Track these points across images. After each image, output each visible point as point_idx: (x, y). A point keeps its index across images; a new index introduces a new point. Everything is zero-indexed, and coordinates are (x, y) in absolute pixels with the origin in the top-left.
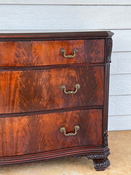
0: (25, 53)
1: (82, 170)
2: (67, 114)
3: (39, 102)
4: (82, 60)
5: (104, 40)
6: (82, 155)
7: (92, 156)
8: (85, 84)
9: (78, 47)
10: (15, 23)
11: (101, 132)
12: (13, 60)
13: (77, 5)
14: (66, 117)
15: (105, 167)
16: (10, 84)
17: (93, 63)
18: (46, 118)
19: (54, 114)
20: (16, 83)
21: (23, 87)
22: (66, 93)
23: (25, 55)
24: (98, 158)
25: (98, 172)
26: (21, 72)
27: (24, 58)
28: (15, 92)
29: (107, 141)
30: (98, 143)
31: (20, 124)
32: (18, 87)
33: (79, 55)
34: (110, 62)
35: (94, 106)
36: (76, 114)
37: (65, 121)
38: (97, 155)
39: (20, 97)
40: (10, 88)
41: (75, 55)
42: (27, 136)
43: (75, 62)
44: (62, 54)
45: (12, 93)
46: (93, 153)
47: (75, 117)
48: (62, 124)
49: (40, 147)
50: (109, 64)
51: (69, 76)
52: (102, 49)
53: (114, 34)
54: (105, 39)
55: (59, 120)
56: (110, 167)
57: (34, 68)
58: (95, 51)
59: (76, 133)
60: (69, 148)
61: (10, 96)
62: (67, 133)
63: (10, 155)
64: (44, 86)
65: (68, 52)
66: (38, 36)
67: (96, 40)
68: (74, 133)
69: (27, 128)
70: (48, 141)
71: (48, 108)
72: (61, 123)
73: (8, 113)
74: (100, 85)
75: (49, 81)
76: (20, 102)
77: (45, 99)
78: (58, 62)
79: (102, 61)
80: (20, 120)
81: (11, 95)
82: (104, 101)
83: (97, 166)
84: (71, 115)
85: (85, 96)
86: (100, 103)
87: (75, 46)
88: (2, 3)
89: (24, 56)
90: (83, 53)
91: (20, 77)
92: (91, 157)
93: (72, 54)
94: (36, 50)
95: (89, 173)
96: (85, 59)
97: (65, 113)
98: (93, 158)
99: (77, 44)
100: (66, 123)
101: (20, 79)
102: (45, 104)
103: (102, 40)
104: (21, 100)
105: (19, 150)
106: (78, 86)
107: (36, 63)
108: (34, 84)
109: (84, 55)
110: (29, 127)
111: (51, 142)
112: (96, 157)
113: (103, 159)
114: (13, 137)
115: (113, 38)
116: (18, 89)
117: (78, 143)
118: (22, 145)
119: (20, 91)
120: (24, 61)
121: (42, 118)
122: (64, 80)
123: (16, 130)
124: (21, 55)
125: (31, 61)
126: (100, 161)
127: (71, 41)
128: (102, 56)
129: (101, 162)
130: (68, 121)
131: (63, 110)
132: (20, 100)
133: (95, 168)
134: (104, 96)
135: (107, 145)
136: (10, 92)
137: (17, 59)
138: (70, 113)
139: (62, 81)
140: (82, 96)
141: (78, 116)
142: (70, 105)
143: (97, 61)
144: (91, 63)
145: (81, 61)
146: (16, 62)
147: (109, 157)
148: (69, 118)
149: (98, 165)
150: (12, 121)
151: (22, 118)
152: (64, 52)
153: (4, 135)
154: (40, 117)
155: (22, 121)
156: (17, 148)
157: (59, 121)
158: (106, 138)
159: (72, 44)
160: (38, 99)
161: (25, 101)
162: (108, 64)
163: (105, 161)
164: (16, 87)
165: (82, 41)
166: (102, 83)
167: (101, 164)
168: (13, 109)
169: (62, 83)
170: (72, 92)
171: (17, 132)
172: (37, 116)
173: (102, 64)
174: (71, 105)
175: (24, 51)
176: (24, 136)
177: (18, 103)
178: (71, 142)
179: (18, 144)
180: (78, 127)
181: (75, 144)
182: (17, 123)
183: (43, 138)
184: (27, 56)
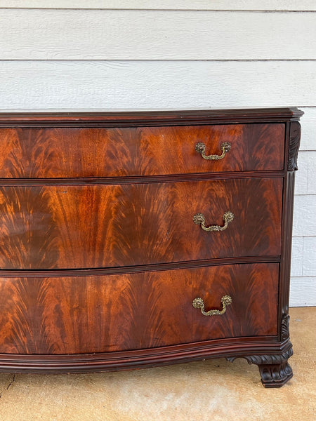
0: (127, 150)
1: (237, 384)
2: (206, 272)
3: (153, 246)
4: (239, 164)
5: (284, 125)
6: (236, 355)
7: (256, 357)
8: (243, 213)
9: (230, 139)
10: (109, 96)
11: (275, 309)
12: (102, 165)
13: (228, 60)
14: (205, 277)
15: (283, 381)
16: (97, 210)
17: (261, 172)
18: (165, 279)
19: (181, 272)
20: (108, 210)
21: (122, 217)
22: (206, 229)
23: (126, 155)
24: (267, 363)
25: (269, 391)
26: (119, 188)
27: (125, 160)
28: (106, 226)
29: (287, 328)
30: (269, 332)
31: (115, 289)
32: (111, 217)
33: (233, 156)
34: (296, 169)
35: (262, 257)
36: (226, 272)
37: (203, 286)
38: (267, 357)
39: (115, 235)
40: (96, 218)
41: (223, 155)
42: (129, 313)
43: (223, 168)
44: (197, 154)
46: (260, 353)
47: (223, 279)
48: (197, 292)
49: (152, 336)
50: (294, 174)
51: (212, 197)
52: (279, 144)
53: (303, 113)
54: (285, 123)
55: (190, 283)
56: (292, 380)
57: (144, 180)
58: (264, 147)
59: (224, 310)
60: (210, 340)
61: (95, 235)
62: (206, 310)
63: (93, 350)
64: (162, 214)
65: (211, 148)
66: (152, 118)
67: (267, 125)
68: (221, 310)
69: (128, 297)
70: (169, 325)
71: (170, 259)
72: (194, 290)
73: (92, 267)
74: (274, 215)
75: (172, 206)
76: (114, 246)
77: (164, 241)
78: (191, 167)
79: (278, 167)
80: (114, 281)
81: (99, 232)
82: (282, 247)
83: (267, 379)
84: (216, 275)
85: (243, 236)
86: (274, 251)
87: (225, 138)
88: (85, 59)
89: (125, 157)
91: (116, 196)
92: (254, 360)
93: (218, 152)
94: (147, 146)
95: (249, 392)
96: (245, 163)
97: (203, 269)
98: (259, 361)
99: (229, 132)
100: (205, 290)
101: (117, 200)
102: (163, 250)
103: (280, 124)
104: (116, 241)
105: (112, 341)
106: (229, 216)
107: (147, 170)
108: (143, 211)
109: (243, 156)
110: (131, 295)
111: (173, 326)
112: (264, 359)
113: (279, 365)
114: (100, 315)
115: (302, 121)
116: (111, 221)
117: (229, 330)
118: (117, 330)
119: (115, 225)
120: (124, 166)
121: (157, 278)
122: (201, 204)
123: (106, 301)
124: (120, 154)
125: (139, 166)
126: (274, 367)
127: (217, 128)
128: (278, 156)
129: (275, 371)
130: (209, 285)
131: (198, 263)
132: (114, 243)
133: (263, 383)
134: (282, 238)
135: (287, 336)
136: (96, 226)
137: (110, 162)
138: (213, 269)
139: (198, 206)
140: (237, 236)
141: (228, 276)
142: (214, 252)
143: (270, 167)
144: (257, 171)
145: (237, 166)
146: (108, 167)
147: (290, 361)
148: (211, 279)
149: (269, 375)
150: (98, 284)
151: (117, 278)
152: (202, 150)
153: (84, 311)
154: (153, 276)
155: (119, 283)
156: (107, 336)
157: (191, 286)
158: (286, 322)
159: (220, 134)
160: (149, 241)
161: (125, 244)
162: (291, 173)
163: (283, 369)
164: (108, 216)
165: (238, 127)
166: (278, 211)
167: (274, 375)
168: (101, 260)
169: (197, 210)
170: (216, 228)
171: (109, 306)
172: (148, 276)
173: (280, 174)
174: (214, 254)
175: (125, 148)
176: (121, 314)
177: (111, 248)
178: (215, 329)
179: (109, 329)
180: (228, 299)
181: (222, 333)
182: (109, 286)
183: (160, 318)
184: (130, 158)
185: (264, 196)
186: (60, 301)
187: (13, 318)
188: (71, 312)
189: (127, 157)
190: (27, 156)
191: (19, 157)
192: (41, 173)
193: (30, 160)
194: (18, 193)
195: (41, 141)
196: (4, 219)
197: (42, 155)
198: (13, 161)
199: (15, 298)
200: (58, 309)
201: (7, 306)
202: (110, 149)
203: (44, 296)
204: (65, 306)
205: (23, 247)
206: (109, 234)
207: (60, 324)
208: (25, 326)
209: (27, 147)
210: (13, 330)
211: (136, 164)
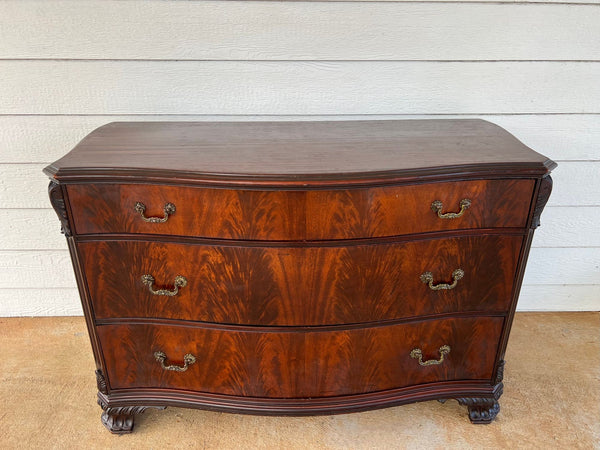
0: (356, 213)
3: (376, 304)
5: (534, 181)
6: (448, 397)
7: (468, 399)
8: (475, 269)
9: (470, 195)
11: (494, 357)
12: (328, 228)
14: (426, 330)
15: (491, 419)
16: (319, 273)
17: (500, 229)
18: (382, 336)
20: (332, 271)
21: (345, 279)
22: (434, 288)
23: (354, 217)
24: (478, 403)
25: (476, 428)
26: (344, 250)
27: (353, 222)
28: (328, 287)
29: (502, 373)
30: (483, 376)
31: (334, 344)
32: (334, 278)
33: (472, 213)
34: (538, 225)
36: (447, 325)
37: (422, 338)
38: (478, 399)
39: (338, 296)
40: (319, 279)
41: (461, 213)
42: (346, 365)
43: (459, 226)
44: (434, 213)
45: (322, 289)
46: (471, 395)
47: (445, 331)
48: (415, 344)
49: (367, 383)
51: (443, 256)
52: (524, 200)
53: (556, 165)
54: (536, 179)
55: (410, 336)
56: (498, 415)
58: (508, 203)
59: (442, 360)
61: (317, 295)
62: (424, 361)
63: (309, 395)
64: (388, 274)
65: (449, 205)
67: (513, 181)
68: (439, 359)
69: (346, 351)
70: (385, 374)
71: (392, 316)
72: (413, 342)
73: (311, 325)
75: (400, 266)
76: (336, 305)
77: (388, 299)
79: (519, 223)
80: (333, 338)
83: (476, 417)
84: (437, 328)
85: (471, 292)
87: (465, 194)
89: (353, 219)
90: (481, 208)
91: (341, 259)
92: (465, 401)
93: (456, 210)
94: (379, 207)
95: (457, 428)
96: (484, 219)
97: (426, 321)
98: (470, 403)
100: (424, 341)
101: (341, 263)
102: (385, 309)
104: (338, 302)
105: (328, 388)
106: (460, 273)
107: (376, 232)
108: (368, 272)
109: (483, 212)
110: (350, 349)
111: (389, 374)
112: (475, 401)
113: (488, 405)
114: (317, 366)
115: (553, 174)
116: (334, 282)
118: (334, 379)
119: (338, 286)
120: (352, 229)
121: (377, 333)
122: (431, 263)
123: (323, 354)
124: (348, 216)
125: (367, 228)
129: (484, 410)
130: (429, 337)
133: (471, 420)
135: (501, 379)
136: (318, 287)
138: (435, 323)
139: (427, 265)
140: (465, 292)
141: (449, 329)
145: (475, 223)
148: (431, 332)
149: (478, 414)
150: (317, 340)
151: (337, 333)
152: (439, 208)
153: (301, 362)
154: (373, 331)
155: (338, 338)
156: (323, 384)
157: (411, 339)
160: (372, 300)
161: (347, 304)
163: (492, 407)
164: (331, 278)
167: (483, 414)
168: (321, 318)
169: (426, 269)
170: (444, 287)
171: (327, 358)
172: (368, 331)
173: (522, 232)
175: (354, 210)
176: (338, 365)
177: (333, 306)
178: (429, 374)
179: (325, 378)
180: (446, 349)
181: (435, 377)
182: (328, 342)
183: (376, 369)
184: (359, 220)
185: (500, 252)
186: (278, 354)
187: (231, 366)
188: (289, 363)
189: (356, 219)
190: (248, 218)
191: (239, 218)
192: (262, 235)
193: (250, 222)
194: (237, 253)
195: (264, 204)
196: (222, 278)
197: (264, 217)
198: (233, 223)
199: (233, 349)
200: (275, 361)
201: (225, 355)
202: (339, 212)
203: (262, 348)
204: (283, 359)
205: (241, 305)
206: (332, 293)
207: (277, 373)
208: (242, 373)
209: (248, 208)
210: (230, 376)
211: (364, 226)
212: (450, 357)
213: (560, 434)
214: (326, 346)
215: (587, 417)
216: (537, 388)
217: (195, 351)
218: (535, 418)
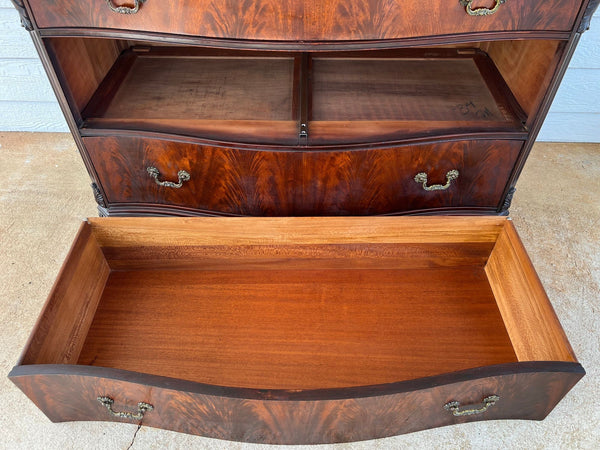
0: (366, 4)
2: (438, 147)
4: (513, 21)
12: (331, 24)
14: (435, 153)
17: (539, 32)
18: (389, 156)
23: (363, 10)
27: (362, 17)
29: (509, 201)
30: (489, 203)
31: (333, 166)
33: (508, 9)
34: (586, 29)
36: (459, 148)
37: (429, 162)
41: (496, 9)
42: (345, 187)
43: (491, 27)
47: (455, 154)
48: (421, 167)
49: (366, 206)
55: (417, 159)
59: (448, 185)
62: (428, 186)
68: (444, 184)
69: (346, 173)
70: (386, 198)
72: (419, 165)
78: (447, 27)
79: (565, 26)
80: (333, 158)
84: (447, 151)
89: (361, 14)
93: (489, 5)
96: (523, 19)
100: (431, 165)
107: (388, 32)
110: (350, 171)
120: (359, 26)
124: (355, 9)
125: (378, 26)
128: (570, 11)
130: (437, 161)
135: (507, 208)
137: (342, 21)
138: (446, 145)
141: (461, 153)
143: (554, 26)
144: (534, 31)
145: (510, 24)
146: (338, 27)
148: (440, 155)
153: (299, 183)
154: (376, 153)
155: (338, 160)
157: (417, 162)
158: (511, 195)
171: (325, 180)
172: (371, 153)
173: (565, 36)
176: (337, 187)
178: (433, 200)
180: (454, 173)
182: (327, 163)
183: (377, 192)
184: (368, 14)
186: (274, 174)
187: (226, 184)
188: (286, 184)
189: (364, 13)
190: (233, 9)
191: (223, 10)
192: (251, 33)
193: (236, 15)
197: (252, 8)
198: (215, 14)
199: (227, 167)
200: (271, 181)
201: (219, 173)
202: (344, 3)
203: (257, 168)
204: (279, 179)
207: (274, 193)
208: (238, 192)
210: (227, 195)
211: (375, 23)
212: (457, 182)
213: (558, 262)
214: (325, 166)
215: (590, 247)
216: (543, 218)
217: (189, 168)
218: (536, 245)
